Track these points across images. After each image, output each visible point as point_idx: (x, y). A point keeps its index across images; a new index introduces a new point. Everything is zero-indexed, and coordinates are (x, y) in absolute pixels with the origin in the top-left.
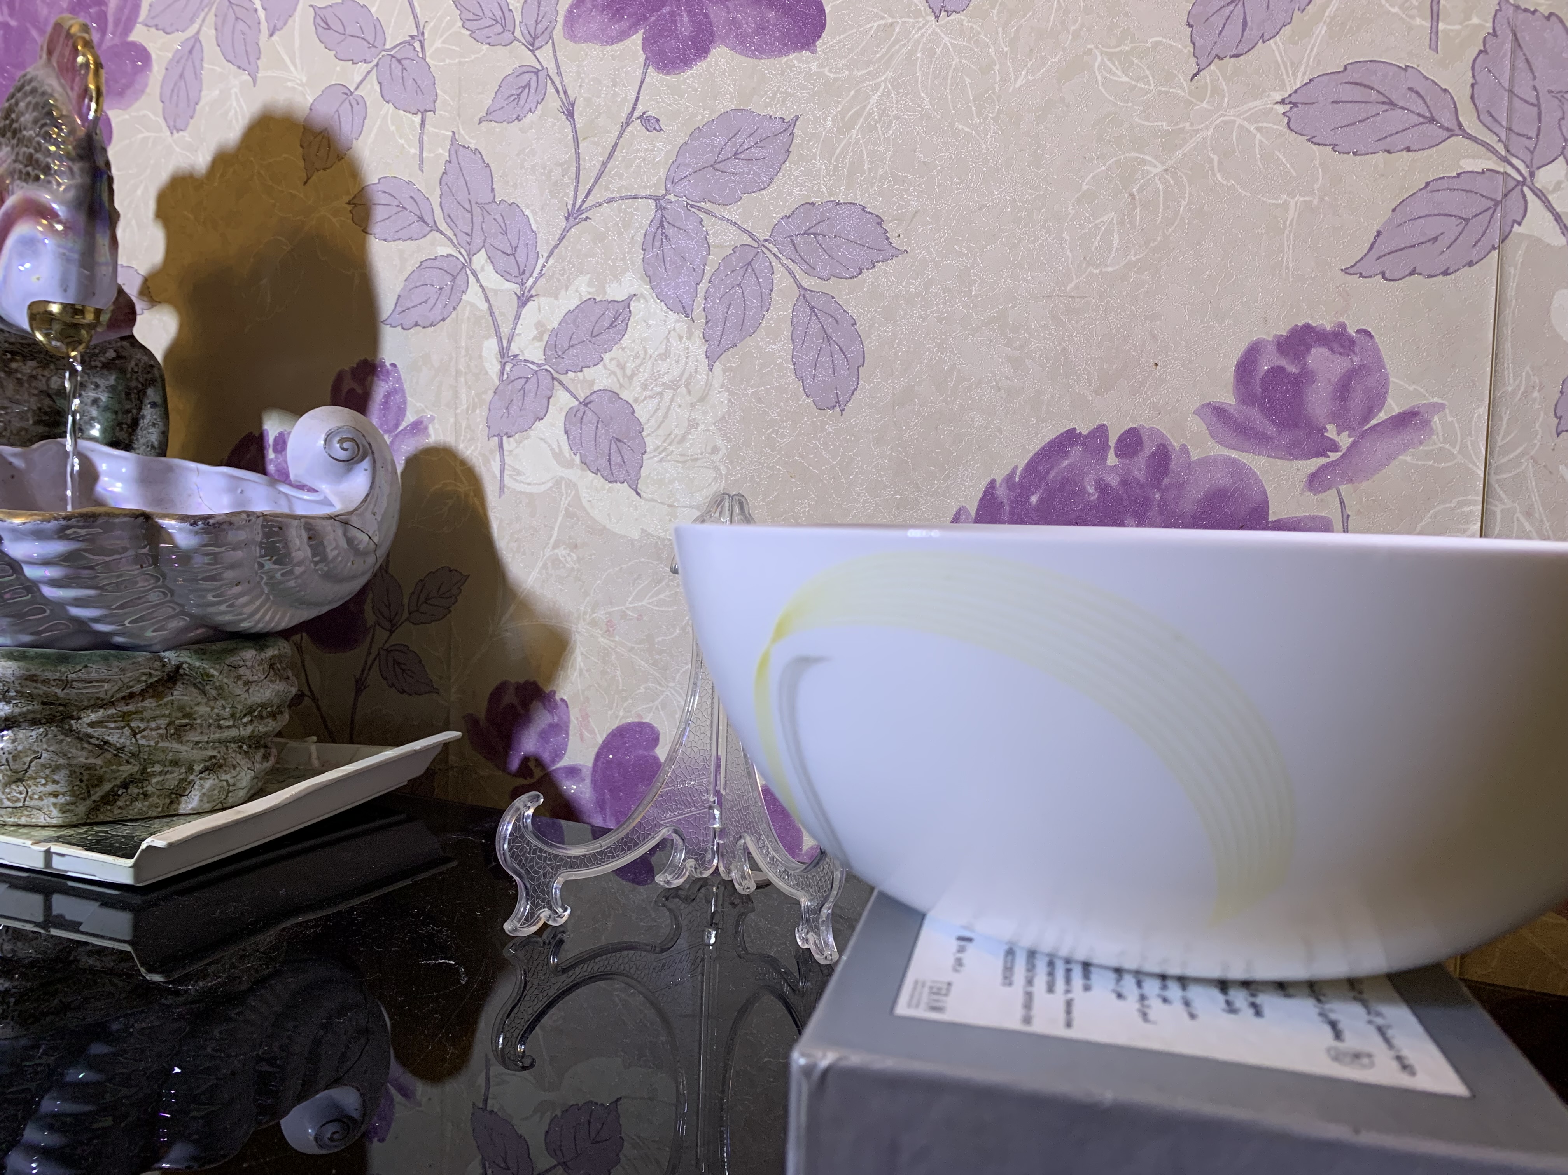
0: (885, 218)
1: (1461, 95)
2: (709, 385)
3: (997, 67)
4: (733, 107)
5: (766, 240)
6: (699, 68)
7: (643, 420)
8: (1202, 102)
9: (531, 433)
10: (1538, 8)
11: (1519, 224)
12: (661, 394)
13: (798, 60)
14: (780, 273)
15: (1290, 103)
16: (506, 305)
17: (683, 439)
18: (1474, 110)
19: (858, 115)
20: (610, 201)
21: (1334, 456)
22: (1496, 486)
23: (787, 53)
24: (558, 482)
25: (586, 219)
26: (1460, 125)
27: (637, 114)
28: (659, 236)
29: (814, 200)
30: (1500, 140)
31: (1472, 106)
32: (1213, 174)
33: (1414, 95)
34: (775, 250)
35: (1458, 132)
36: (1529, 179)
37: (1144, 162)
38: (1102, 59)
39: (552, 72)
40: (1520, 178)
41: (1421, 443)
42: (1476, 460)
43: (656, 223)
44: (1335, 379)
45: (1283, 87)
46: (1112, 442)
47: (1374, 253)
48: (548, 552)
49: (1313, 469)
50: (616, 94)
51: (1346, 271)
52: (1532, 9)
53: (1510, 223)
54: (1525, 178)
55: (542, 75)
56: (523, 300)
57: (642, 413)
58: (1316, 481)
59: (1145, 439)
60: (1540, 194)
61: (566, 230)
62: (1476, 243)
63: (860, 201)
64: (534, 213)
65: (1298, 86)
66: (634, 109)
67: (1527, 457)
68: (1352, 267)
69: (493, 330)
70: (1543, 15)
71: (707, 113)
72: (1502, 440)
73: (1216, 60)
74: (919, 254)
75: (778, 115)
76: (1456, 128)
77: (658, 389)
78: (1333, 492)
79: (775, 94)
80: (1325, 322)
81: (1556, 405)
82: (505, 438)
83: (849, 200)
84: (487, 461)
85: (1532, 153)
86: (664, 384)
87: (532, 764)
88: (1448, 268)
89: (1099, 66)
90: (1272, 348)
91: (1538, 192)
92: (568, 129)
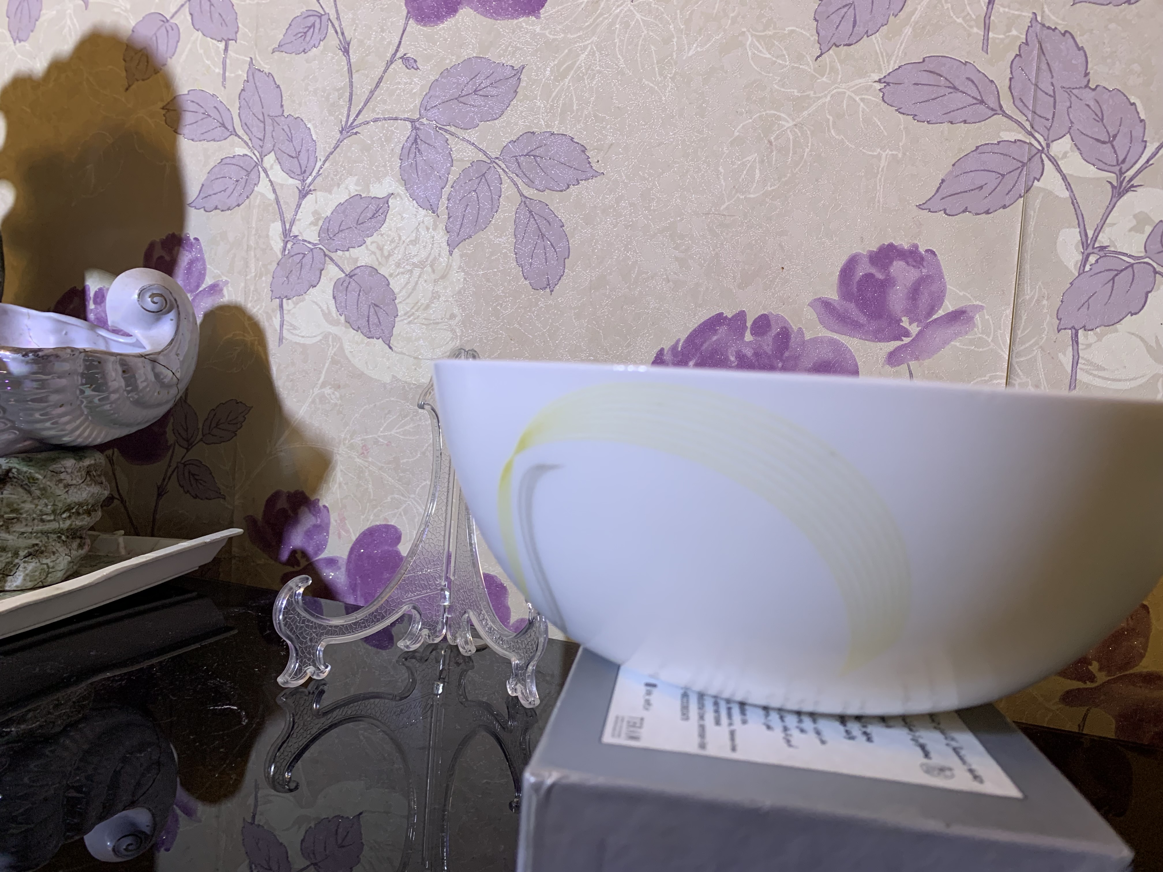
0: (588, 148)
1: (1003, 84)
2: (449, 266)
3: (675, 40)
4: (475, 55)
5: (497, 158)
6: (449, 23)
7: (396, 291)
8: (823, 76)
9: (306, 297)
10: (1058, 27)
11: (1038, 180)
12: (411, 271)
13: (525, 22)
14: (507, 183)
15: (884, 82)
16: (289, 197)
17: (428, 307)
18: (1011, 97)
19: (569, 68)
20: (376, 120)
21: (906, 340)
22: (1016, 366)
23: (517, 18)
24: (326, 337)
25: (356, 133)
26: (1001, 107)
27: (399, 55)
28: (413, 150)
29: (534, 130)
30: (1027, 120)
31: (1010, 93)
32: (829, 130)
33: (970, 83)
34: (503, 166)
35: (1000, 112)
36: (1046, 149)
37: (779, 118)
38: (752, 40)
39: (333, 17)
40: (1040, 148)
41: (966, 333)
42: (1003, 347)
43: (412, 139)
44: (909, 284)
45: (880, 70)
46: (749, 324)
47: (939, 196)
48: (316, 391)
49: (891, 349)
50: (383, 38)
51: (919, 206)
52: (1053, 27)
53: (1032, 178)
54: (1043, 148)
55: (324, 18)
56: (304, 194)
57: (396, 285)
58: (893, 359)
59: (773, 323)
60: (1053, 160)
61: (340, 141)
62: (1009, 192)
63: (570, 133)
64: (315, 127)
65: (891, 71)
66: (397, 51)
67: (1037, 347)
68: (924, 204)
69: (278, 215)
70: (1060, 32)
71: (454, 59)
72: (1021, 333)
73: (834, 47)
74: (613, 176)
75: (509, 63)
76: (998, 109)
77: (409, 267)
78: (905, 366)
79: (507, 47)
80: (904, 243)
81: (1058, 310)
82: (284, 300)
83: (561, 132)
84: (269, 318)
85: (1049, 130)
86: (414, 264)
87: (299, 556)
88: (989, 210)
89: (750, 45)
90: (866, 260)
91: (1051, 158)
92: (344, 63)
